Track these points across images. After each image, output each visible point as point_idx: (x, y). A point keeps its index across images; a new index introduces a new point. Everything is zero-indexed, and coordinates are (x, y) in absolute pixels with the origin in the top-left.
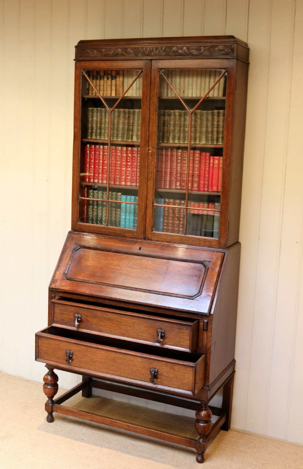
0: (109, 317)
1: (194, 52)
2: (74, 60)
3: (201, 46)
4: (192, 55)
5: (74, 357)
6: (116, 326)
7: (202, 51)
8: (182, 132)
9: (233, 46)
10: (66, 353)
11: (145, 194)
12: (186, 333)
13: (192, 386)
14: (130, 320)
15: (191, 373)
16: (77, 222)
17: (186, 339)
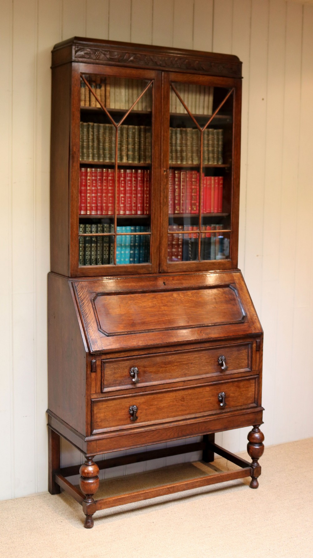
0: (170, 360)
3: (211, 63)
4: (204, 70)
6: (177, 368)
8: (174, 151)
11: (160, 223)
12: (244, 353)
13: (255, 397)
14: (191, 356)
15: (254, 385)
16: (78, 265)
17: (245, 359)
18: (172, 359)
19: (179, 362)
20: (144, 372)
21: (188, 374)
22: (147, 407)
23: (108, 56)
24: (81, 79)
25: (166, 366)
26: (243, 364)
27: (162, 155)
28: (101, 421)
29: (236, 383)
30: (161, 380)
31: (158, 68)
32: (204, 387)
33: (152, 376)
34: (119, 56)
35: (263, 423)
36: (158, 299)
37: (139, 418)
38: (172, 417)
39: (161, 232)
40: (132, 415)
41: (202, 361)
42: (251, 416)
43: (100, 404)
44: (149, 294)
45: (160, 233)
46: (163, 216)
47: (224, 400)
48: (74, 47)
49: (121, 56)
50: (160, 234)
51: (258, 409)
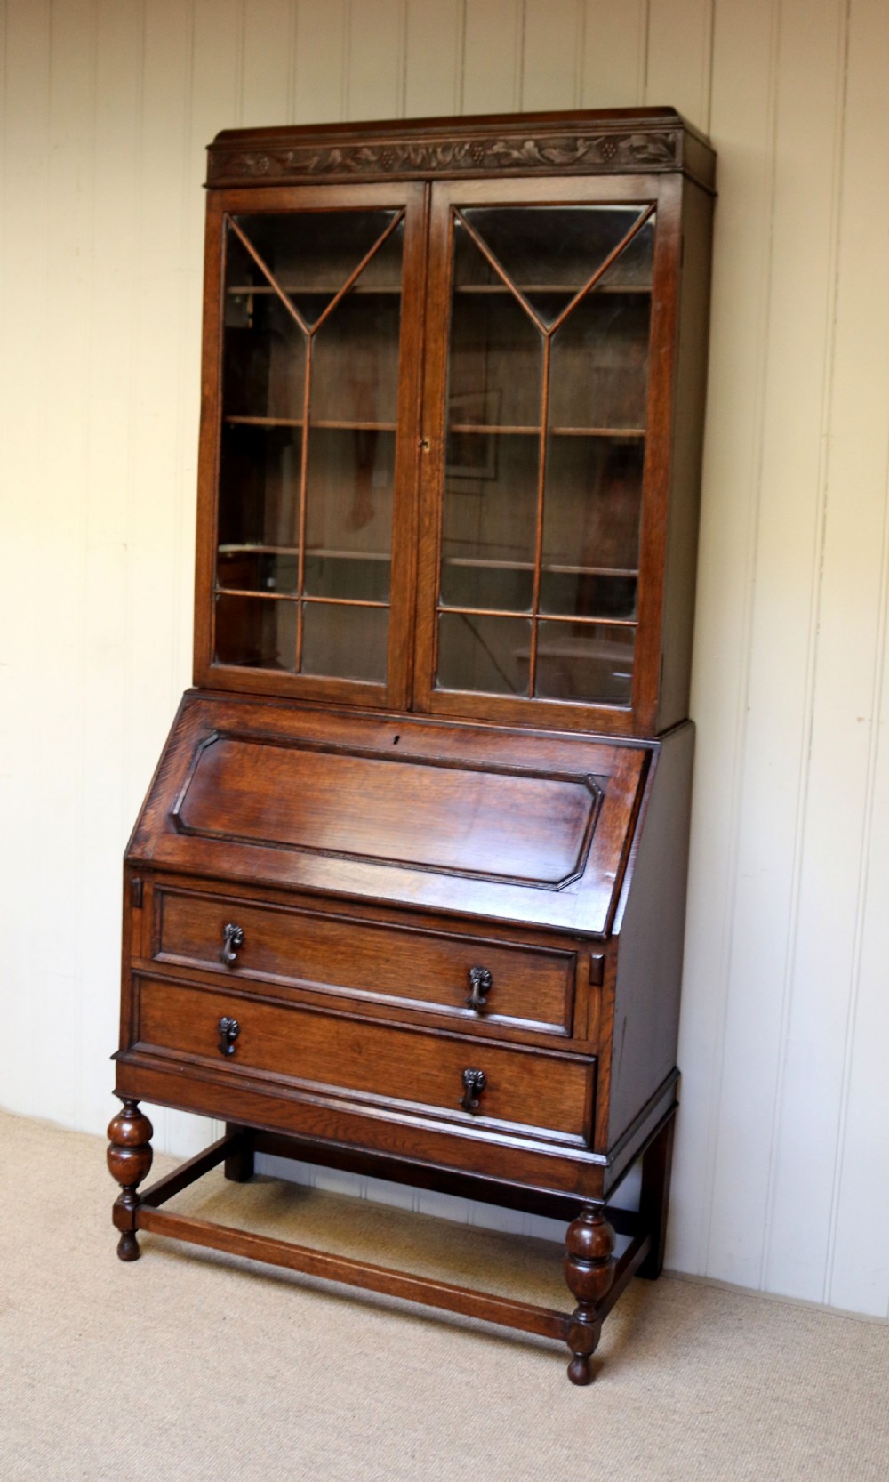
0: (326, 932)
1: (556, 155)
2: (205, 186)
3: (576, 139)
4: (551, 163)
5: (243, 1038)
6: (346, 960)
7: (581, 151)
9: (671, 138)
10: (220, 1025)
11: (411, 578)
12: (555, 978)
13: (584, 1119)
14: (388, 941)
15: (582, 1082)
16: (212, 663)
17: (556, 998)
18: (333, 933)
19: (351, 946)
20: (260, 944)
21: (376, 985)
22: (262, 1034)
23: (289, 164)
25: (315, 947)
26: (548, 1011)
28: (155, 1028)
29: (521, 1058)
31: (417, 173)
32: (419, 1037)
33: (278, 961)
34: (316, 159)
37: (241, 1053)
40: (231, 1041)
41: (418, 962)
45: (410, 605)
46: (418, 562)
49: (319, 160)
50: (410, 610)
51: (588, 1157)
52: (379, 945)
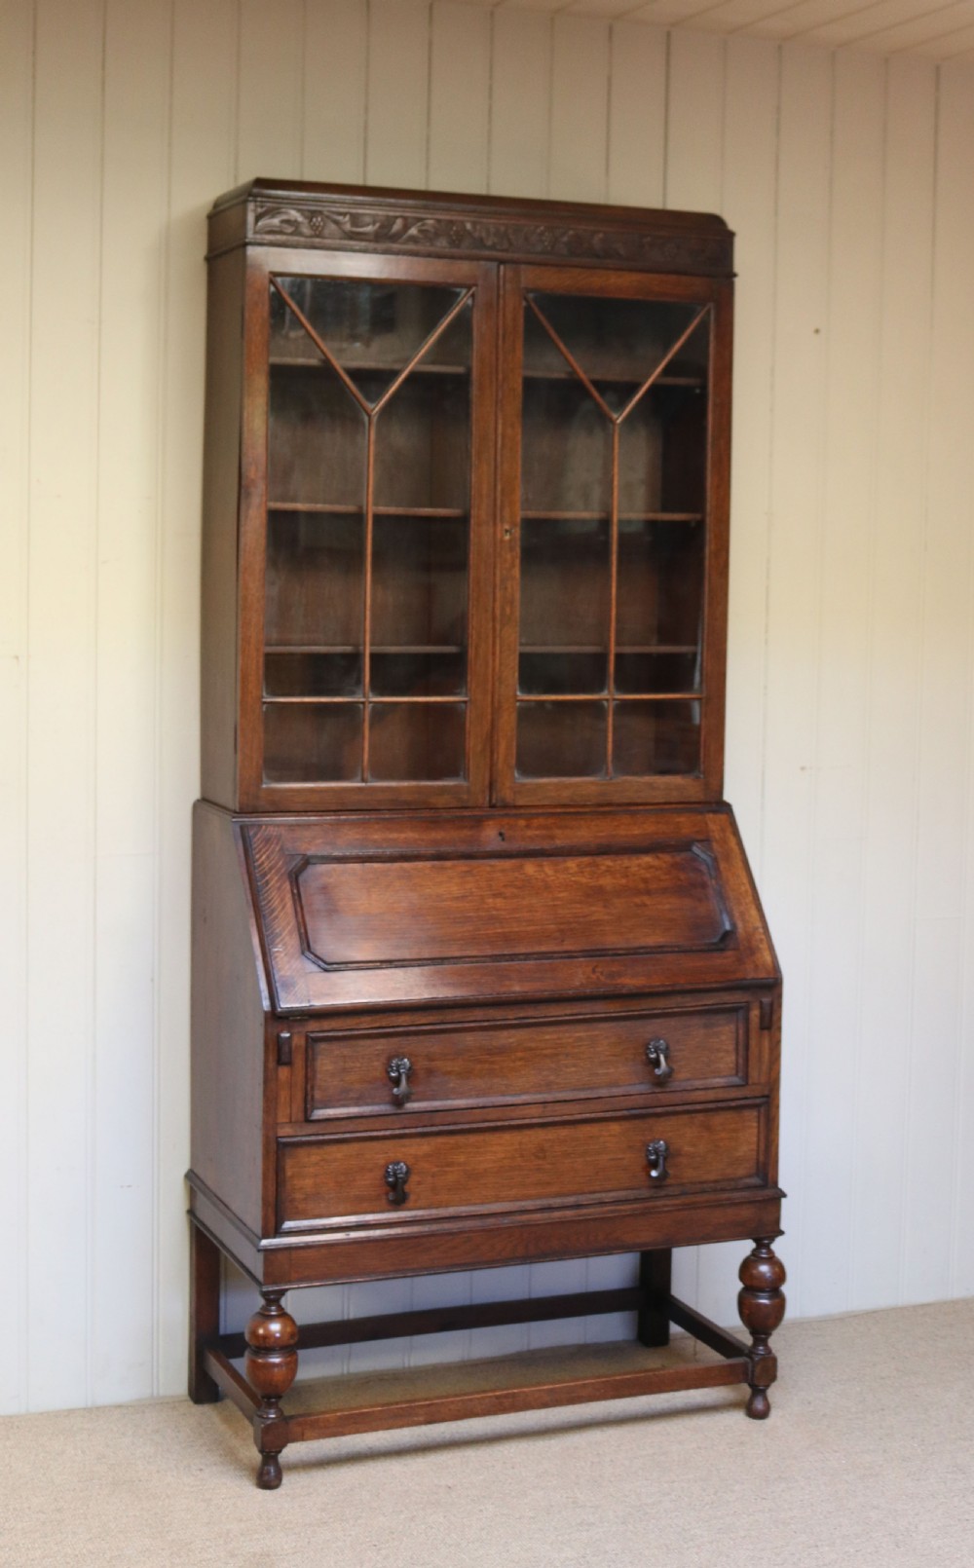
0: (503, 1042)
4: (620, 257)
6: (525, 1066)
7: (647, 248)
11: (494, 670)
12: (725, 1033)
13: (758, 1160)
14: (567, 1035)
15: (755, 1124)
16: (261, 782)
17: (727, 1051)
18: (511, 1040)
19: (531, 1049)
20: (430, 1072)
21: (555, 1083)
22: (436, 1169)
23: (348, 227)
24: (272, 289)
25: (491, 1059)
26: (722, 1066)
27: (499, 487)
28: (305, 1199)
29: (700, 1117)
30: (478, 1096)
31: (487, 253)
32: (604, 1124)
33: (451, 1085)
34: (378, 225)
35: (781, 1233)
36: (478, 878)
37: (412, 1197)
38: (510, 1201)
39: (496, 697)
40: (394, 1186)
41: (597, 1049)
42: (746, 1213)
43: (302, 1152)
44: (455, 862)
45: (493, 697)
46: (501, 652)
47: (661, 1161)
48: (251, 206)
49: (381, 227)
50: (492, 702)
51: (768, 1192)
52: (559, 1042)
